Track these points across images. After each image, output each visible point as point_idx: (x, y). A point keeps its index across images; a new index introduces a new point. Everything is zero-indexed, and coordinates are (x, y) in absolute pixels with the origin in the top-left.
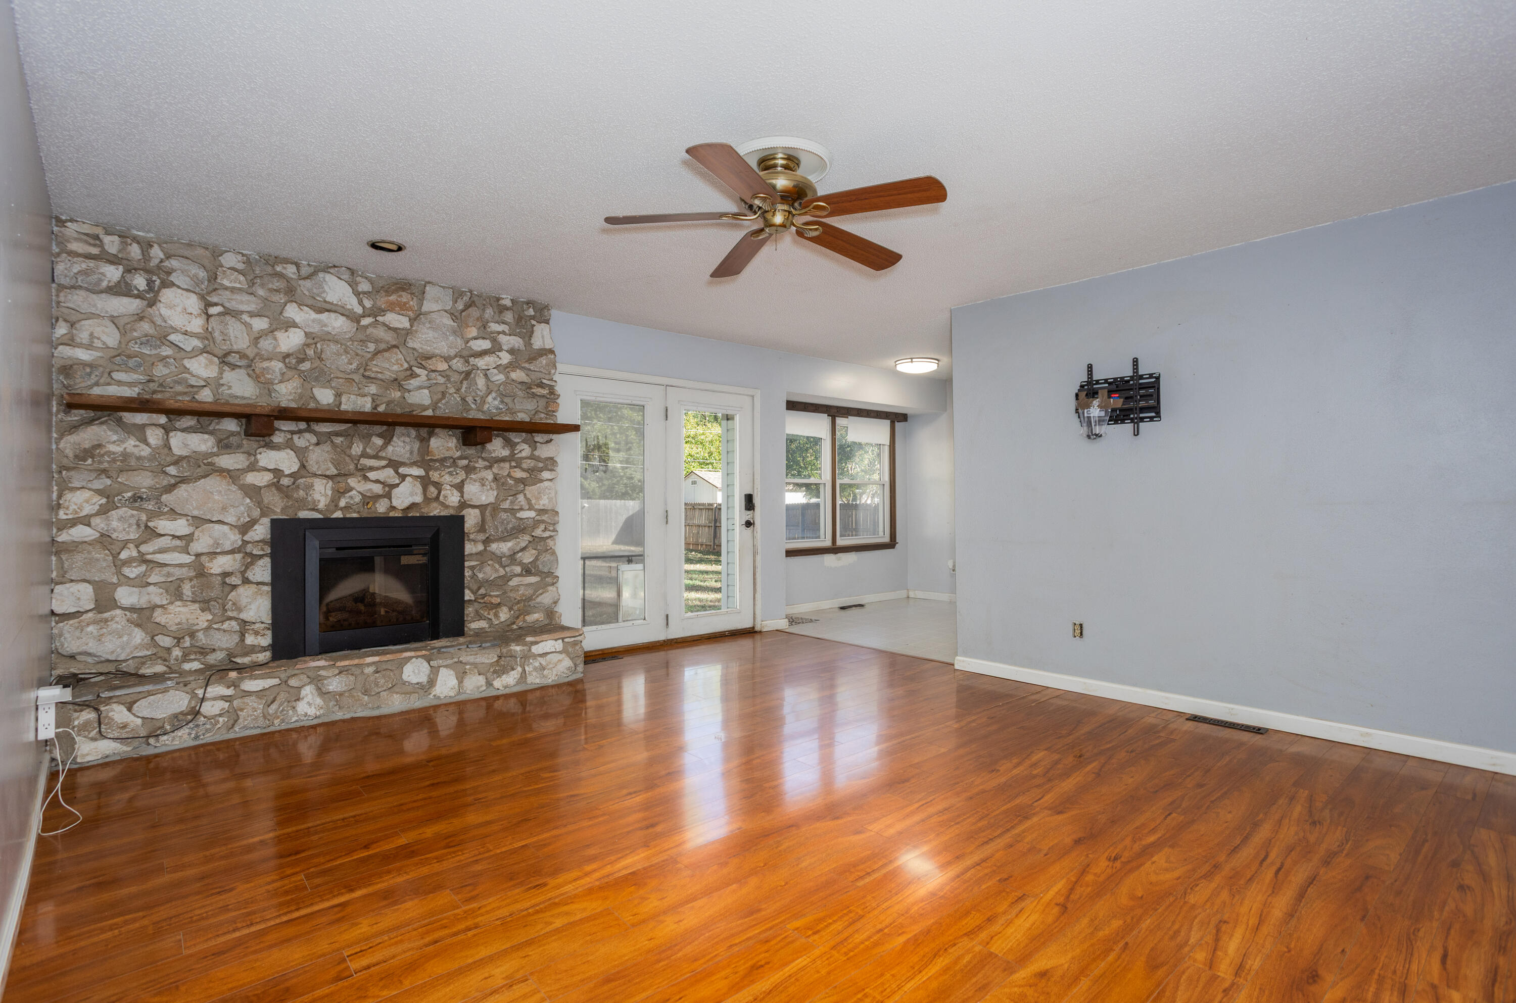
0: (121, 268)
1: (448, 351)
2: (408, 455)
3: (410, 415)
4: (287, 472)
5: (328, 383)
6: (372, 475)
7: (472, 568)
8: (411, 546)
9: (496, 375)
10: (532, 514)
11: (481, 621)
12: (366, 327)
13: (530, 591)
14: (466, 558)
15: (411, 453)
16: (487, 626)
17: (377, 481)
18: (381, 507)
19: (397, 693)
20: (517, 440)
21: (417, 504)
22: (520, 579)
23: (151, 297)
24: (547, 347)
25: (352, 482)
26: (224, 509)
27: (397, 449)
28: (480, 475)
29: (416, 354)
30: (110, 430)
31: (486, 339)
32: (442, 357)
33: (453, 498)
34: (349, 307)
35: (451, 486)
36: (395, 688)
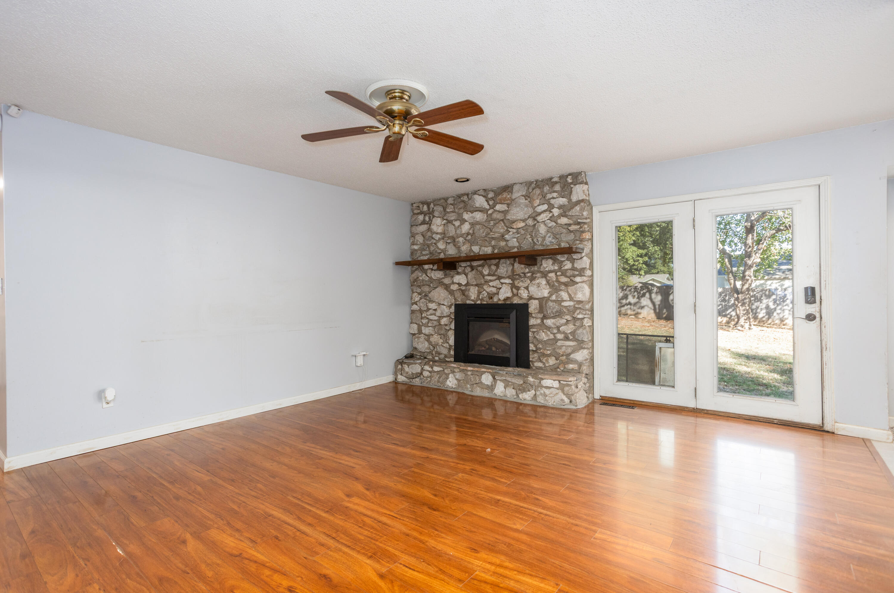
0: (423, 215)
1: (524, 216)
2: (505, 273)
3: (507, 252)
4: (463, 284)
5: (477, 244)
6: (491, 284)
7: (534, 332)
8: (503, 318)
9: (549, 223)
10: (571, 303)
11: (539, 363)
12: (491, 214)
13: (569, 350)
14: (530, 327)
15: (507, 271)
16: (543, 366)
17: (493, 287)
18: (495, 300)
19: (479, 387)
20: (563, 259)
21: (509, 297)
22: (562, 342)
23: (430, 223)
24: (580, 199)
25: (485, 287)
26: (444, 299)
27: (501, 270)
28: (537, 281)
29: (510, 222)
30: (419, 272)
31: (544, 204)
32: (521, 220)
33: (524, 294)
34: (484, 207)
35: (524, 288)
36: (479, 384)
